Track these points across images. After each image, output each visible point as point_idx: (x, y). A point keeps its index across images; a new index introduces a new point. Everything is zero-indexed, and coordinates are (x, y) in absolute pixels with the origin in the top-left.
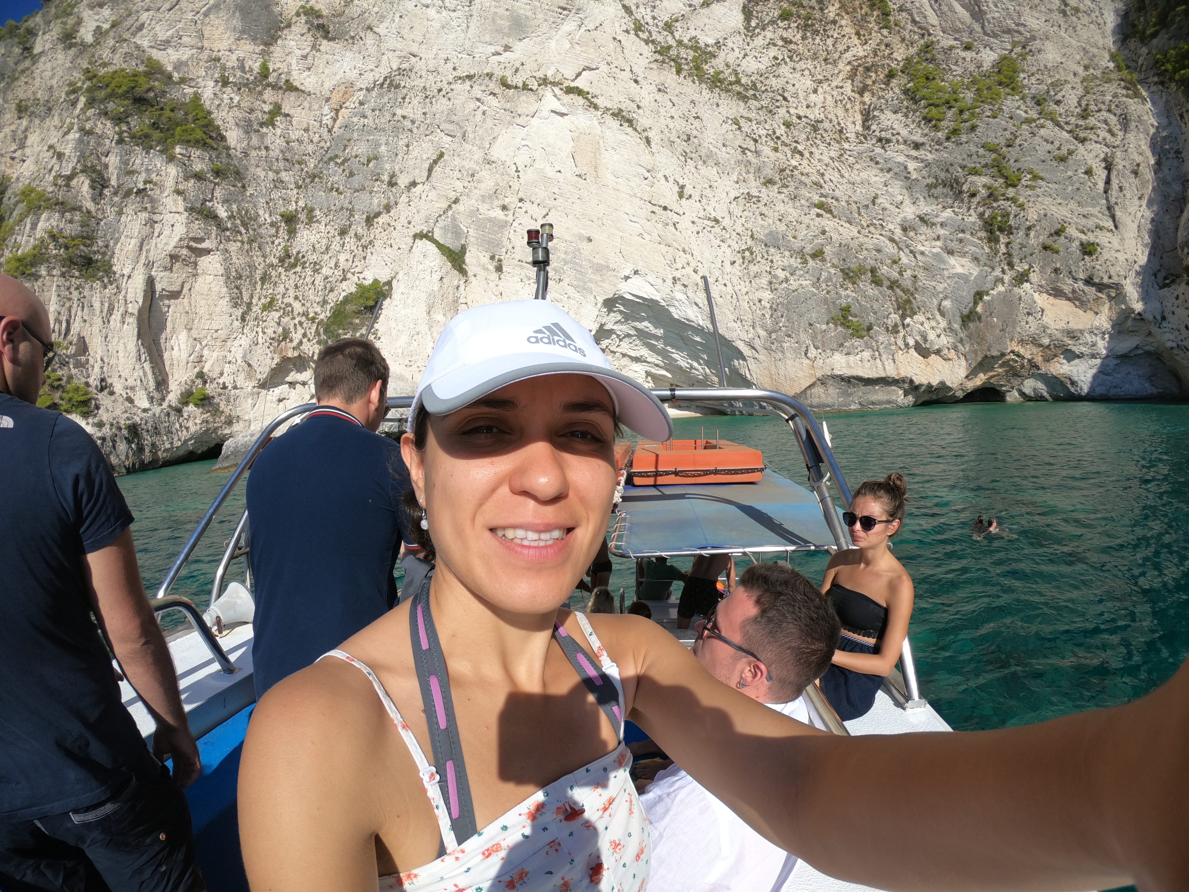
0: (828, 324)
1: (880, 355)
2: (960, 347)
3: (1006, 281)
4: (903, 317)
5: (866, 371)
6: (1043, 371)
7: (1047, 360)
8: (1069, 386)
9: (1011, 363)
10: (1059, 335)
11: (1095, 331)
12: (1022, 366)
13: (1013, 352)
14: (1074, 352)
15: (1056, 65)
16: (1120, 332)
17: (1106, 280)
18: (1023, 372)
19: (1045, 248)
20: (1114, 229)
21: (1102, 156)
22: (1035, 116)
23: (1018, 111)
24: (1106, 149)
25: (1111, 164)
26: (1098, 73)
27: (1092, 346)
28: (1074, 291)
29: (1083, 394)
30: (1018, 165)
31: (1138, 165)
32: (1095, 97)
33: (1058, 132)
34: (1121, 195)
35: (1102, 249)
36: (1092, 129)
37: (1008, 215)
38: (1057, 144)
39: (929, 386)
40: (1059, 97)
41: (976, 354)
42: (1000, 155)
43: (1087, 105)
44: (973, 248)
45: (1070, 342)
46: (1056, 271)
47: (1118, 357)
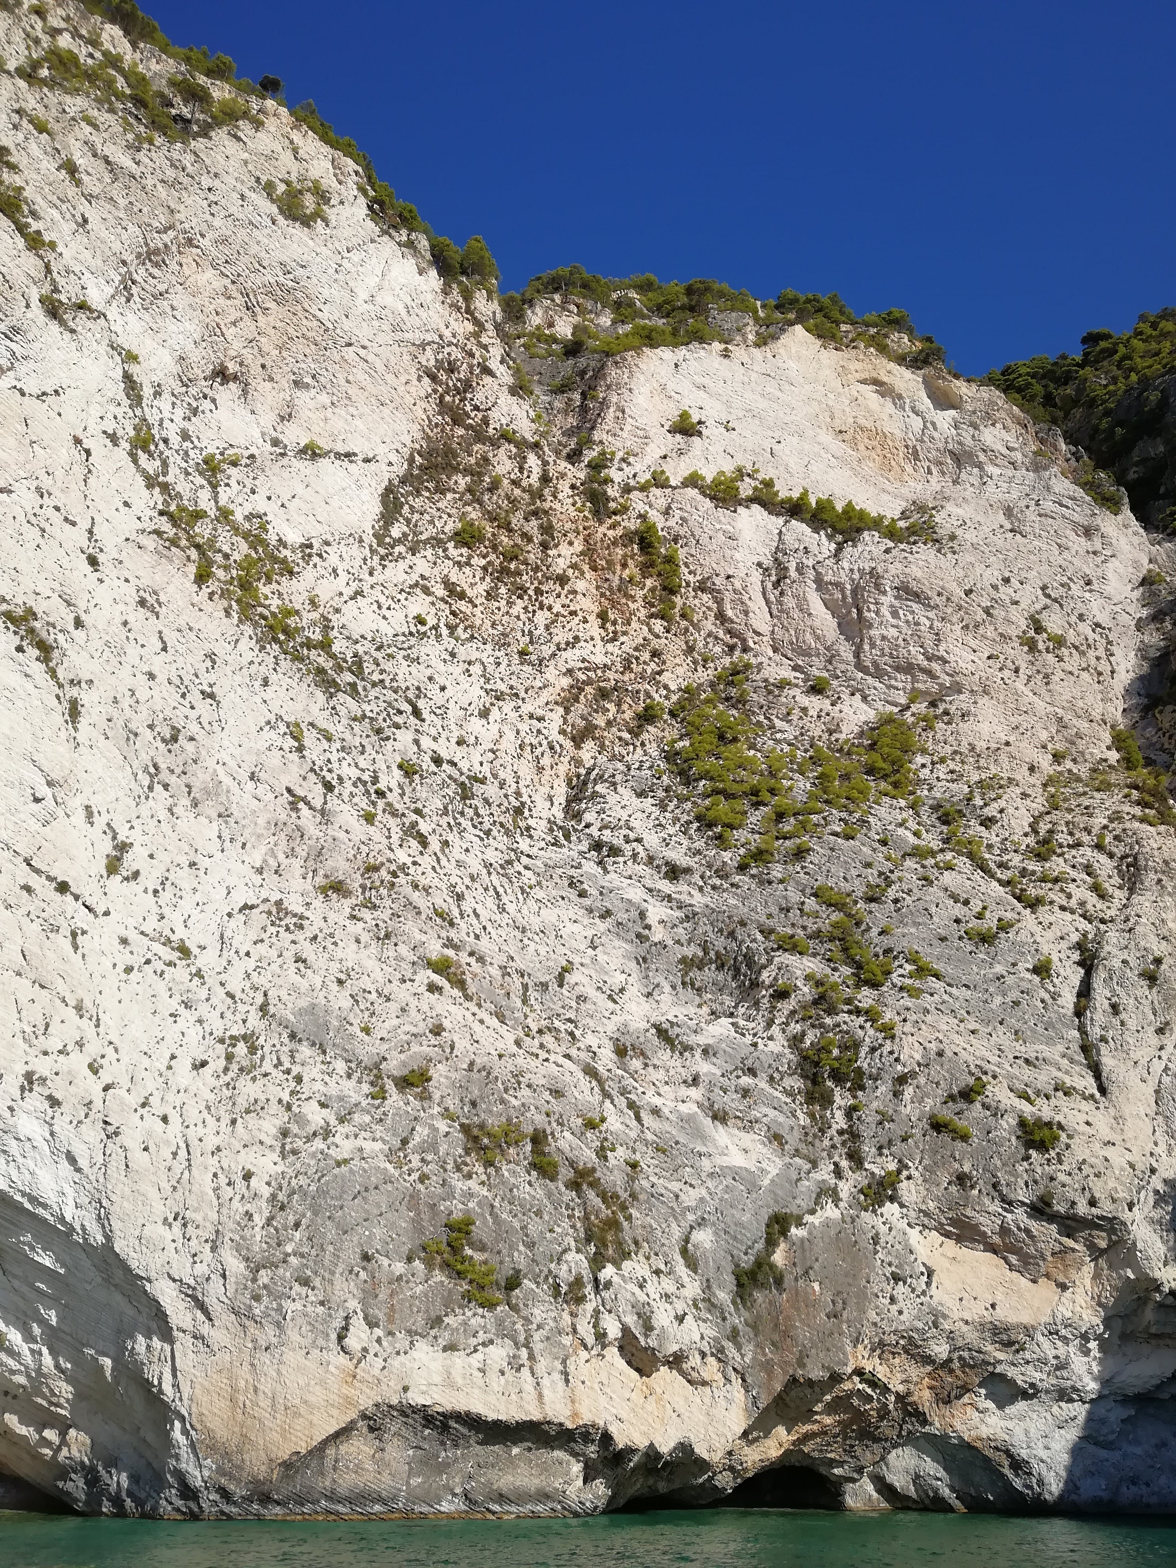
0: (410, 1260)
1: (531, 1357)
2: (731, 1350)
3: (844, 1194)
4: (597, 1262)
5: (492, 1399)
6: (936, 1427)
7: (945, 1399)
8: (1007, 1471)
9: (855, 1402)
10: (971, 1336)
11: (1063, 1332)
12: (883, 1413)
13: (859, 1372)
14: (1012, 1382)
15: (994, 746)
16: (1125, 1337)
17: (1082, 1209)
18: (886, 1429)
19: (937, 1126)
20: (1098, 1095)
21: (1075, 937)
22: (936, 845)
23: (900, 831)
24: (1083, 925)
25: (1094, 956)
26: (1083, 770)
27: (1058, 1368)
28: (1004, 1230)
29: (1047, 1497)
30: (887, 942)
31: (1158, 961)
32: (1069, 817)
33: (982, 882)
34: (1116, 1022)
35: (1070, 1137)
36: (1056, 880)
37: (856, 1045)
38: (976, 905)
39: (652, 1454)
40: (991, 811)
41: (770, 1373)
42: (849, 915)
43: (1051, 832)
44: (772, 1113)
45: (1001, 1356)
46: (962, 1179)
47: (1126, 1400)
